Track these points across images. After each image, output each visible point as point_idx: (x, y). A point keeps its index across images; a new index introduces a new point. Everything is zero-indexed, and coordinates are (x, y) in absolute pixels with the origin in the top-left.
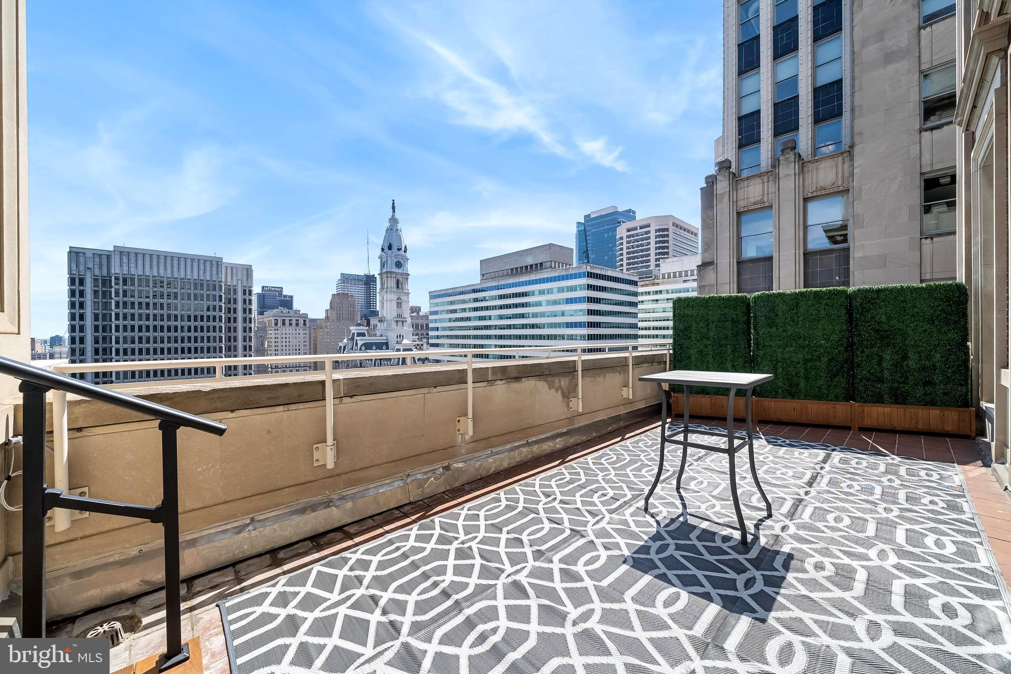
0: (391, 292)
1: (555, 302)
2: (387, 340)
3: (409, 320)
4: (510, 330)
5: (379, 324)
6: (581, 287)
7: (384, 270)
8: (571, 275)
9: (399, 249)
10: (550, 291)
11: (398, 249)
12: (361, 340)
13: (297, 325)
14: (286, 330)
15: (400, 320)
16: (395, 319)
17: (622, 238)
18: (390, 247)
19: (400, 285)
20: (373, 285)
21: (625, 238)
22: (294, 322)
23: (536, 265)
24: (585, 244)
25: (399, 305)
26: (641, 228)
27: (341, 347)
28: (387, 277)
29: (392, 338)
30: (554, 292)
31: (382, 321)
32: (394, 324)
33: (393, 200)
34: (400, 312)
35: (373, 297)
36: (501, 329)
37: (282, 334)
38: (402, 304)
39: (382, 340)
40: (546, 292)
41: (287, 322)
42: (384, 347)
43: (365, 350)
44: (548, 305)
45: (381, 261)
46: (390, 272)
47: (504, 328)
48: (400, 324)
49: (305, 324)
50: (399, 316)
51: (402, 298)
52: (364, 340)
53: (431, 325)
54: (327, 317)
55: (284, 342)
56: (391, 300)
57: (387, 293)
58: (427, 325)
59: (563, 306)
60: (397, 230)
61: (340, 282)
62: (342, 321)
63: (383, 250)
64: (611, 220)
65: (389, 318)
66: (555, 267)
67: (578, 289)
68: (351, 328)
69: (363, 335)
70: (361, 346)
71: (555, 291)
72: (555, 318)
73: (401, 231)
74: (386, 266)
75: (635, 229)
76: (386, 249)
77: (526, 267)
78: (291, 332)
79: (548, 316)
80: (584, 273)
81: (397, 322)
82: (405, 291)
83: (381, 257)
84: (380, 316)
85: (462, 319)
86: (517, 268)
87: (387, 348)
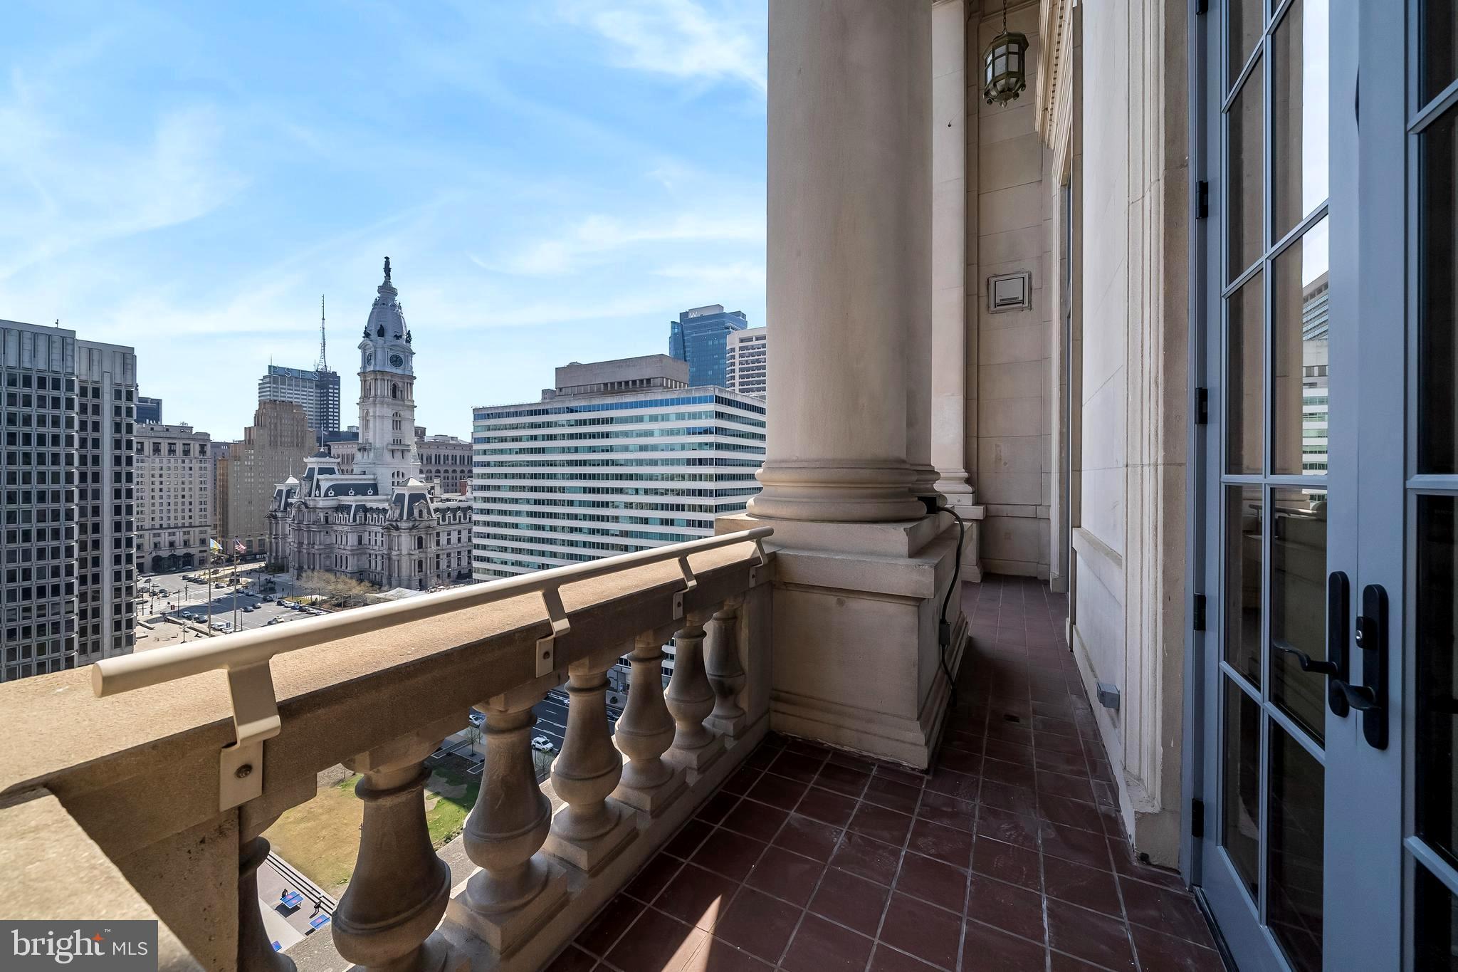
0: (382, 403)
1: (671, 432)
2: (374, 479)
3: (414, 449)
4: (607, 468)
5: (359, 456)
6: (708, 415)
7: (371, 368)
8: (694, 398)
9: (398, 337)
10: (665, 418)
11: (396, 336)
12: (327, 480)
13: (186, 453)
14: (161, 461)
15: (398, 448)
16: (390, 447)
17: (733, 350)
18: (381, 332)
19: (398, 394)
20: (334, 389)
21: (737, 349)
22: (179, 448)
23: (642, 381)
24: (682, 351)
25: (397, 424)
26: (757, 339)
27: (280, 492)
28: (376, 380)
29: (384, 477)
30: (671, 418)
31: (365, 450)
32: (388, 456)
33: (387, 258)
34: (398, 436)
35: (333, 408)
36: (594, 465)
37: (153, 468)
38: (403, 423)
39: (367, 479)
40: (660, 418)
41: (164, 448)
42: (371, 491)
43: (335, 496)
44: (662, 435)
45: (364, 354)
46: (382, 372)
47: (598, 465)
48: (398, 454)
49: (203, 452)
50: (397, 442)
51: (402, 413)
52: (332, 480)
53: (476, 459)
54: (249, 442)
55: (157, 483)
56: (382, 417)
57: (375, 404)
58: (470, 458)
59: (683, 437)
60: (394, 306)
61: (268, 380)
62: (279, 447)
63: (367, 335)
64: (717, 324)
65: (377, 446)
66: (671, 387)
67: (703, 417)
68: (305, 460)
69: (331, 471)
70: (328, 490)
71: (673, 417)
72: (672, 452)
73: (400, 308)
74: (373, 361)
75: (750, 339)
76: (374, 335)
77: (627, 383)
78: (172, 465)
79: (663, 450)
80: (711, 397)
81: (393, 451)
82: (407, 403)
83: (362, 347)
84: (360, 440)
85: (532, 451)
86: (612, 384)
87: (376, 493)
